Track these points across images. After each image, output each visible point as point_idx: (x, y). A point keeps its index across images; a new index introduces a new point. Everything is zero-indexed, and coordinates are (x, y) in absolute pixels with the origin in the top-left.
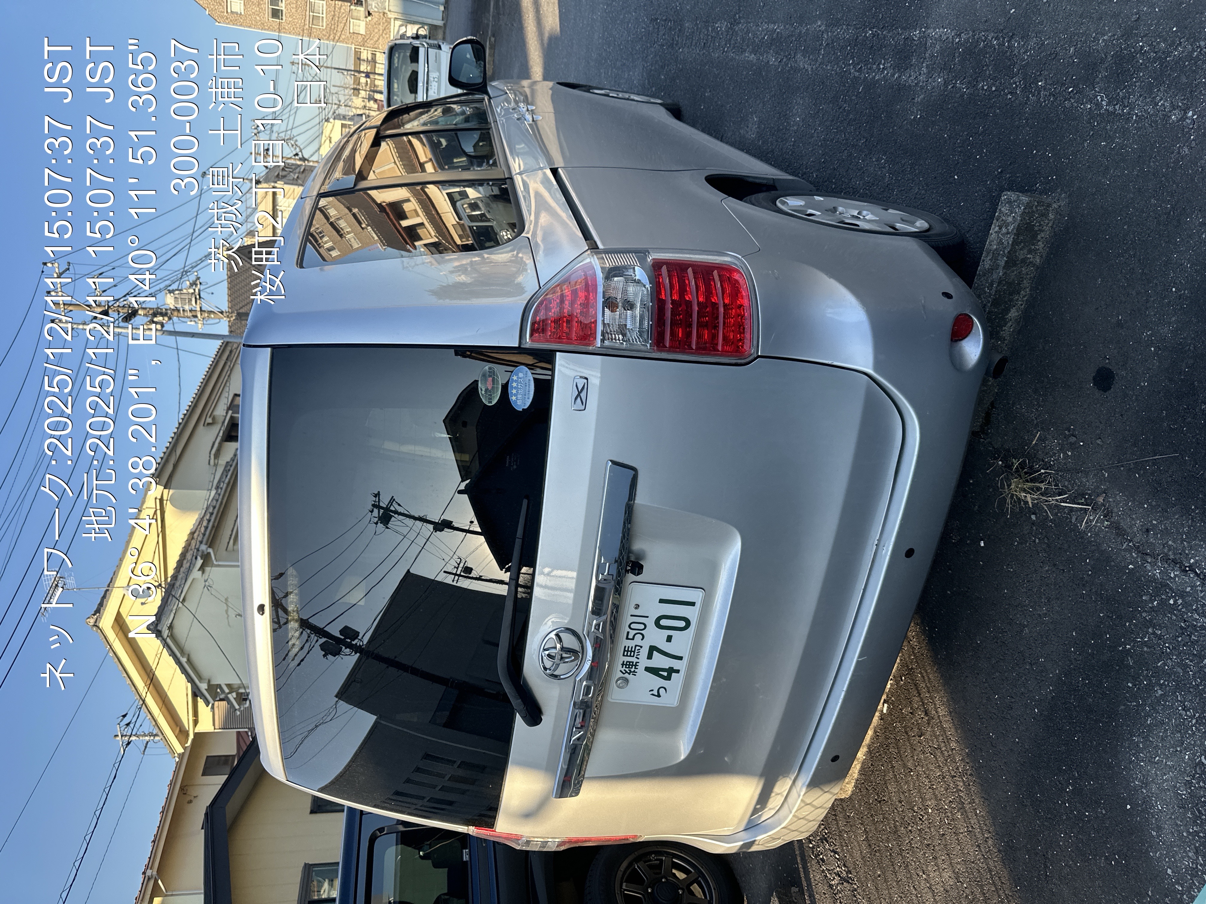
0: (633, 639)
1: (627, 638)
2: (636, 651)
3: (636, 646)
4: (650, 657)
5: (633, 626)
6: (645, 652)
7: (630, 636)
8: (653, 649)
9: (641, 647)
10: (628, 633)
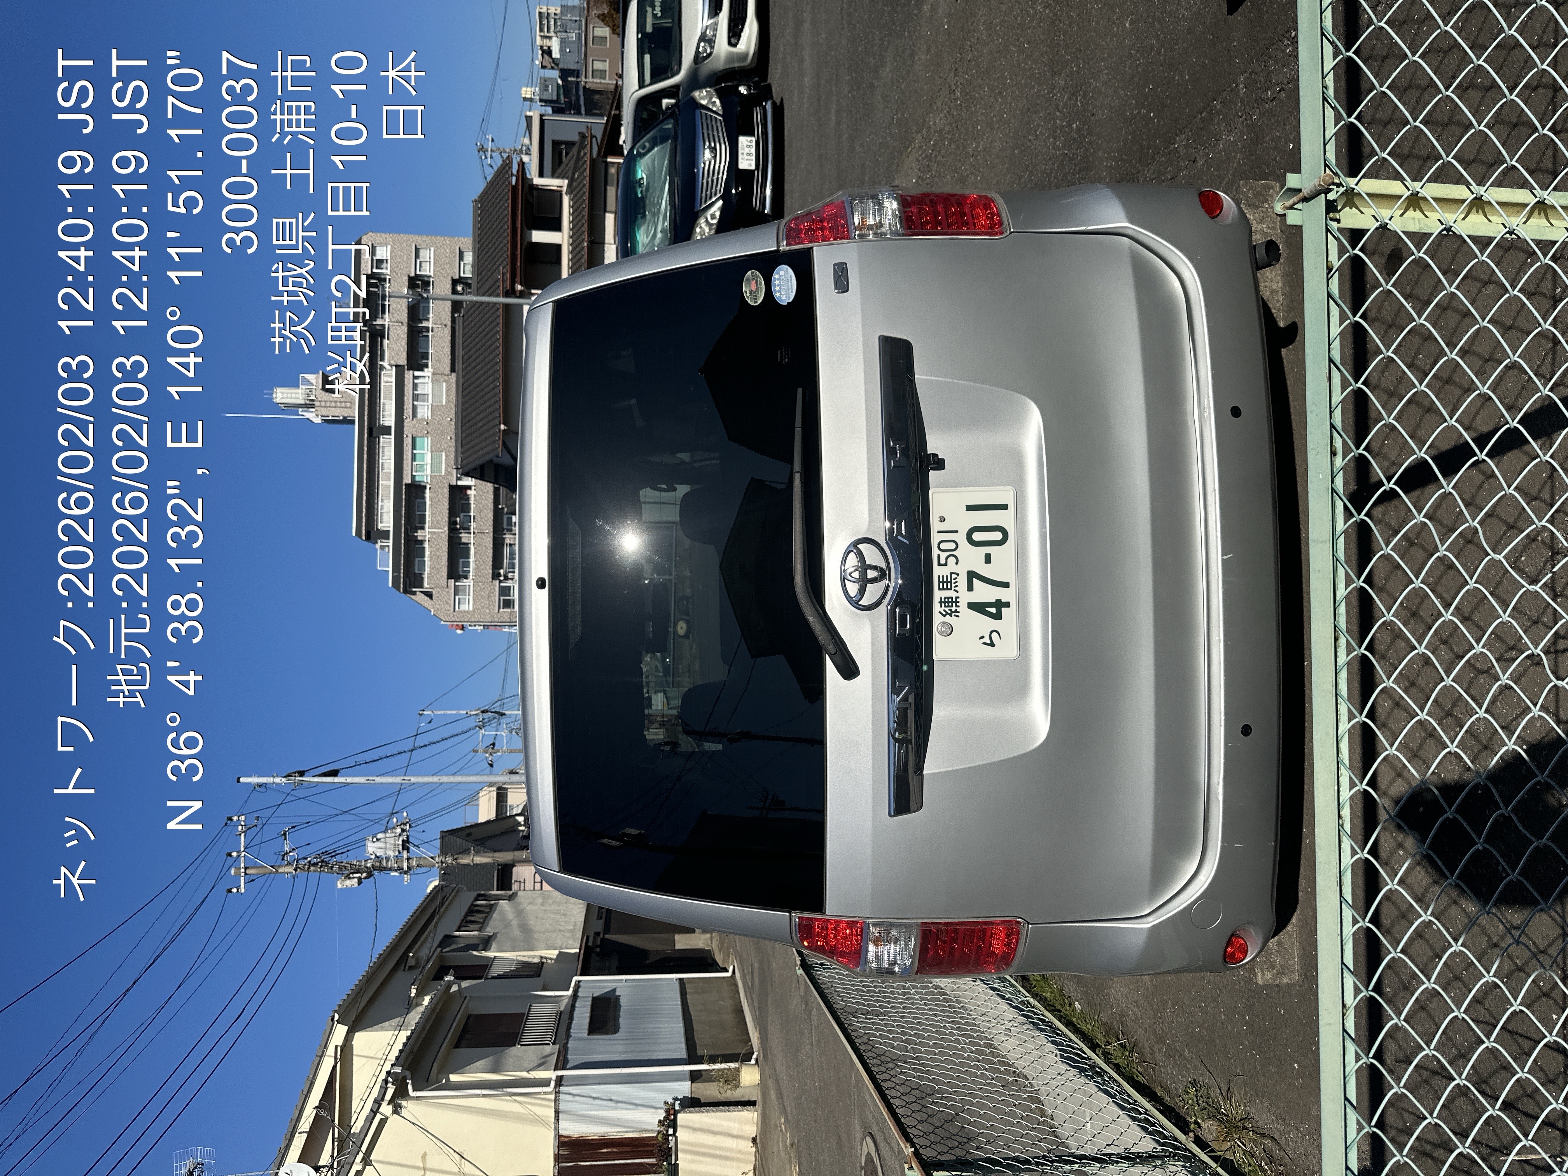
0: (946, 564)
1: (939, 565)
2: (953, 581)
3: (951, 574)
4: (970, 588)
5: (943, 546)
6: (962, 581)
7: (943, 561)
8: (972, 575)
9: (958, 574)
10: (939, 556)
